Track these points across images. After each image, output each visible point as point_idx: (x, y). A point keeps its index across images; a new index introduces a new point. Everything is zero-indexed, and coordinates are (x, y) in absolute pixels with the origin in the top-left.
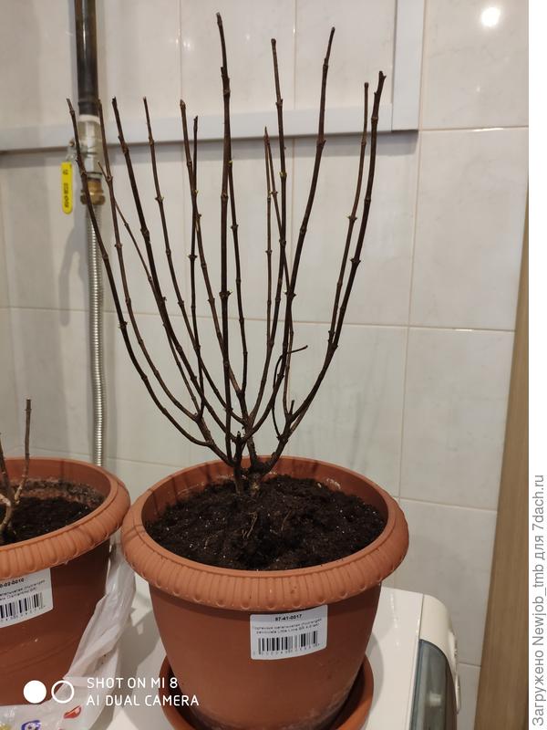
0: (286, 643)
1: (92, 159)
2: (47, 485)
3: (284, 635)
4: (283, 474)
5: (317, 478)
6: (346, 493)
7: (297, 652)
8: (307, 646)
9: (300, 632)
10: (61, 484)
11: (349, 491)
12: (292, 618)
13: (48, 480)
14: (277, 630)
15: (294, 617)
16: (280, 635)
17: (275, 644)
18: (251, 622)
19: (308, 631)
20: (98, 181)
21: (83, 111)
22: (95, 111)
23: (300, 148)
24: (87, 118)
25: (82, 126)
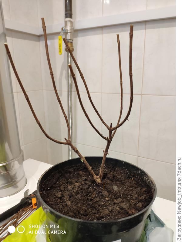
1: (69, 35)
20: (72, 43)
21: (66, 17)
22: (71, 17)
23: (148, 26)
24: (68, 19)
25: (66, 22)
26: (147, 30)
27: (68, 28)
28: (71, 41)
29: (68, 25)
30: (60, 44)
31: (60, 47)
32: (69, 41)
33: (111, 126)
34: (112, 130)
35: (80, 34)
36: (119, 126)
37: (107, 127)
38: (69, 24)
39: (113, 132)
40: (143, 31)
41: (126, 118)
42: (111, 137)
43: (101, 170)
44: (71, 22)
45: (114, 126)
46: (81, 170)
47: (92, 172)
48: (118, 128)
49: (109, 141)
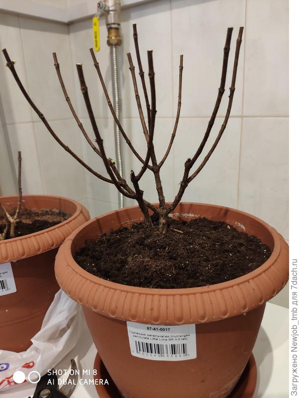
0: (159, 349)
1: (113, 15)
2: (53, 214)
3: (156, 342)
4: (202, 217)
5: (228, 221)
6: (249, 235)
7: (168, 357)
8: (178, 355)
9: (169, 343)
10: (60, 213)
11: (251, 233)
12: (161, 329)
13: (53, 210)
14: (149, 337)
15: (163, 330)
16: (153, 342)
17: (149, 348)
18: (128, 327)
19: (178, 343)
20: (117, 29)
27: (110, 3)
28: (117, 26)
30: (96, 32)
31: (96, 37)
32: (113, 26)
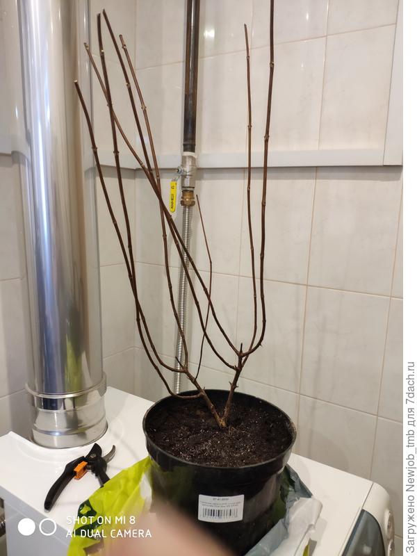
1: (189, 179)
20: (192, 191)
21: (185, 150)
22: (193, 150)
23: (320, 174)
24: (188, 154)
25: (184, 158)
26: (317, 180)
27: (188, 168)
28: (191, 189)
29: (187, 163)
30: (173, 195)
31: (172, 199)
32: (188, 189)
33: (241, 351)
34: (242, 356)
35: (205, 175)
36: (251, 351)
37: (236, 351)
38: (189, 163)
39: (244, 358)
40: (313, 181)
41: (259, 344)
42: (241, 366)
43: (226, 410)
44: (193, 158)
45: (245, 350)
46: (199, 409)
47: (214, 412)
48: (250, 355)
49: (238, 370)
